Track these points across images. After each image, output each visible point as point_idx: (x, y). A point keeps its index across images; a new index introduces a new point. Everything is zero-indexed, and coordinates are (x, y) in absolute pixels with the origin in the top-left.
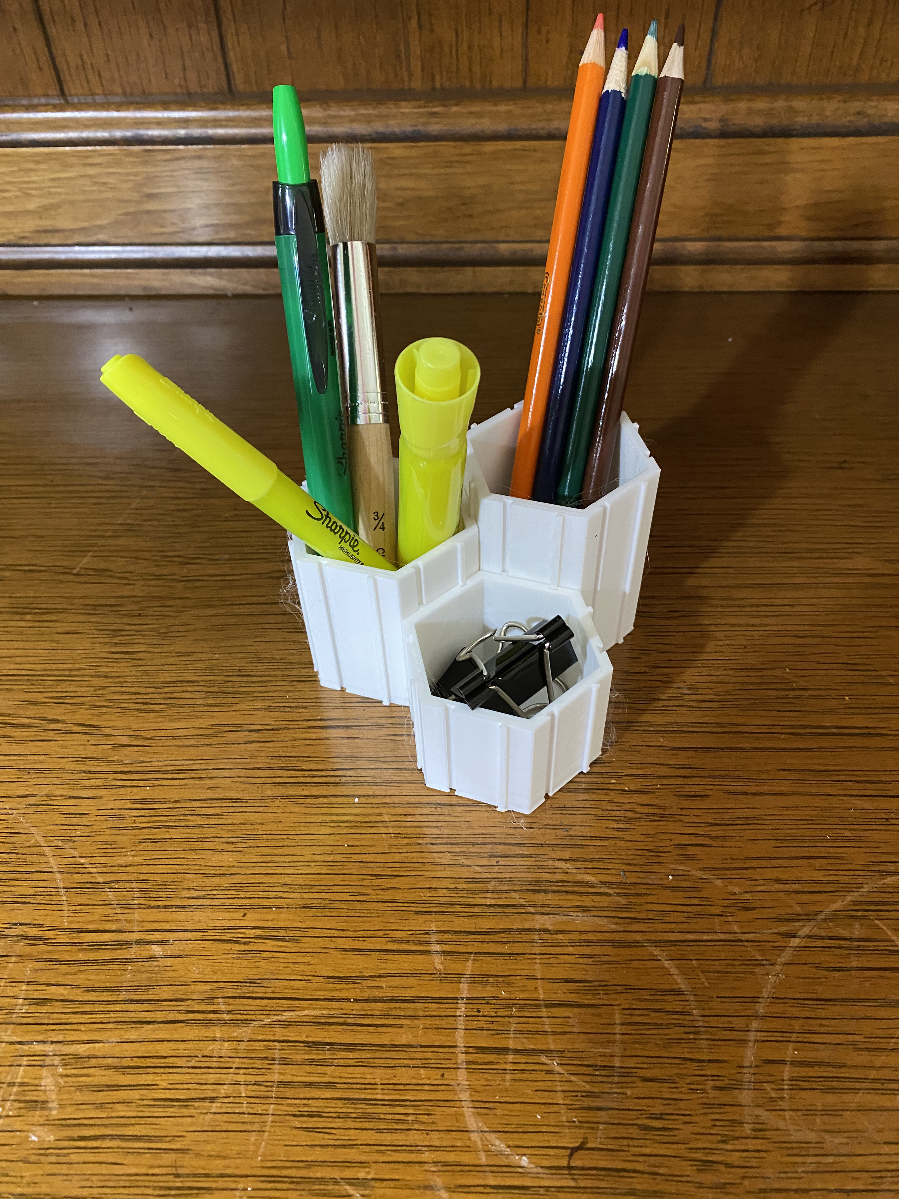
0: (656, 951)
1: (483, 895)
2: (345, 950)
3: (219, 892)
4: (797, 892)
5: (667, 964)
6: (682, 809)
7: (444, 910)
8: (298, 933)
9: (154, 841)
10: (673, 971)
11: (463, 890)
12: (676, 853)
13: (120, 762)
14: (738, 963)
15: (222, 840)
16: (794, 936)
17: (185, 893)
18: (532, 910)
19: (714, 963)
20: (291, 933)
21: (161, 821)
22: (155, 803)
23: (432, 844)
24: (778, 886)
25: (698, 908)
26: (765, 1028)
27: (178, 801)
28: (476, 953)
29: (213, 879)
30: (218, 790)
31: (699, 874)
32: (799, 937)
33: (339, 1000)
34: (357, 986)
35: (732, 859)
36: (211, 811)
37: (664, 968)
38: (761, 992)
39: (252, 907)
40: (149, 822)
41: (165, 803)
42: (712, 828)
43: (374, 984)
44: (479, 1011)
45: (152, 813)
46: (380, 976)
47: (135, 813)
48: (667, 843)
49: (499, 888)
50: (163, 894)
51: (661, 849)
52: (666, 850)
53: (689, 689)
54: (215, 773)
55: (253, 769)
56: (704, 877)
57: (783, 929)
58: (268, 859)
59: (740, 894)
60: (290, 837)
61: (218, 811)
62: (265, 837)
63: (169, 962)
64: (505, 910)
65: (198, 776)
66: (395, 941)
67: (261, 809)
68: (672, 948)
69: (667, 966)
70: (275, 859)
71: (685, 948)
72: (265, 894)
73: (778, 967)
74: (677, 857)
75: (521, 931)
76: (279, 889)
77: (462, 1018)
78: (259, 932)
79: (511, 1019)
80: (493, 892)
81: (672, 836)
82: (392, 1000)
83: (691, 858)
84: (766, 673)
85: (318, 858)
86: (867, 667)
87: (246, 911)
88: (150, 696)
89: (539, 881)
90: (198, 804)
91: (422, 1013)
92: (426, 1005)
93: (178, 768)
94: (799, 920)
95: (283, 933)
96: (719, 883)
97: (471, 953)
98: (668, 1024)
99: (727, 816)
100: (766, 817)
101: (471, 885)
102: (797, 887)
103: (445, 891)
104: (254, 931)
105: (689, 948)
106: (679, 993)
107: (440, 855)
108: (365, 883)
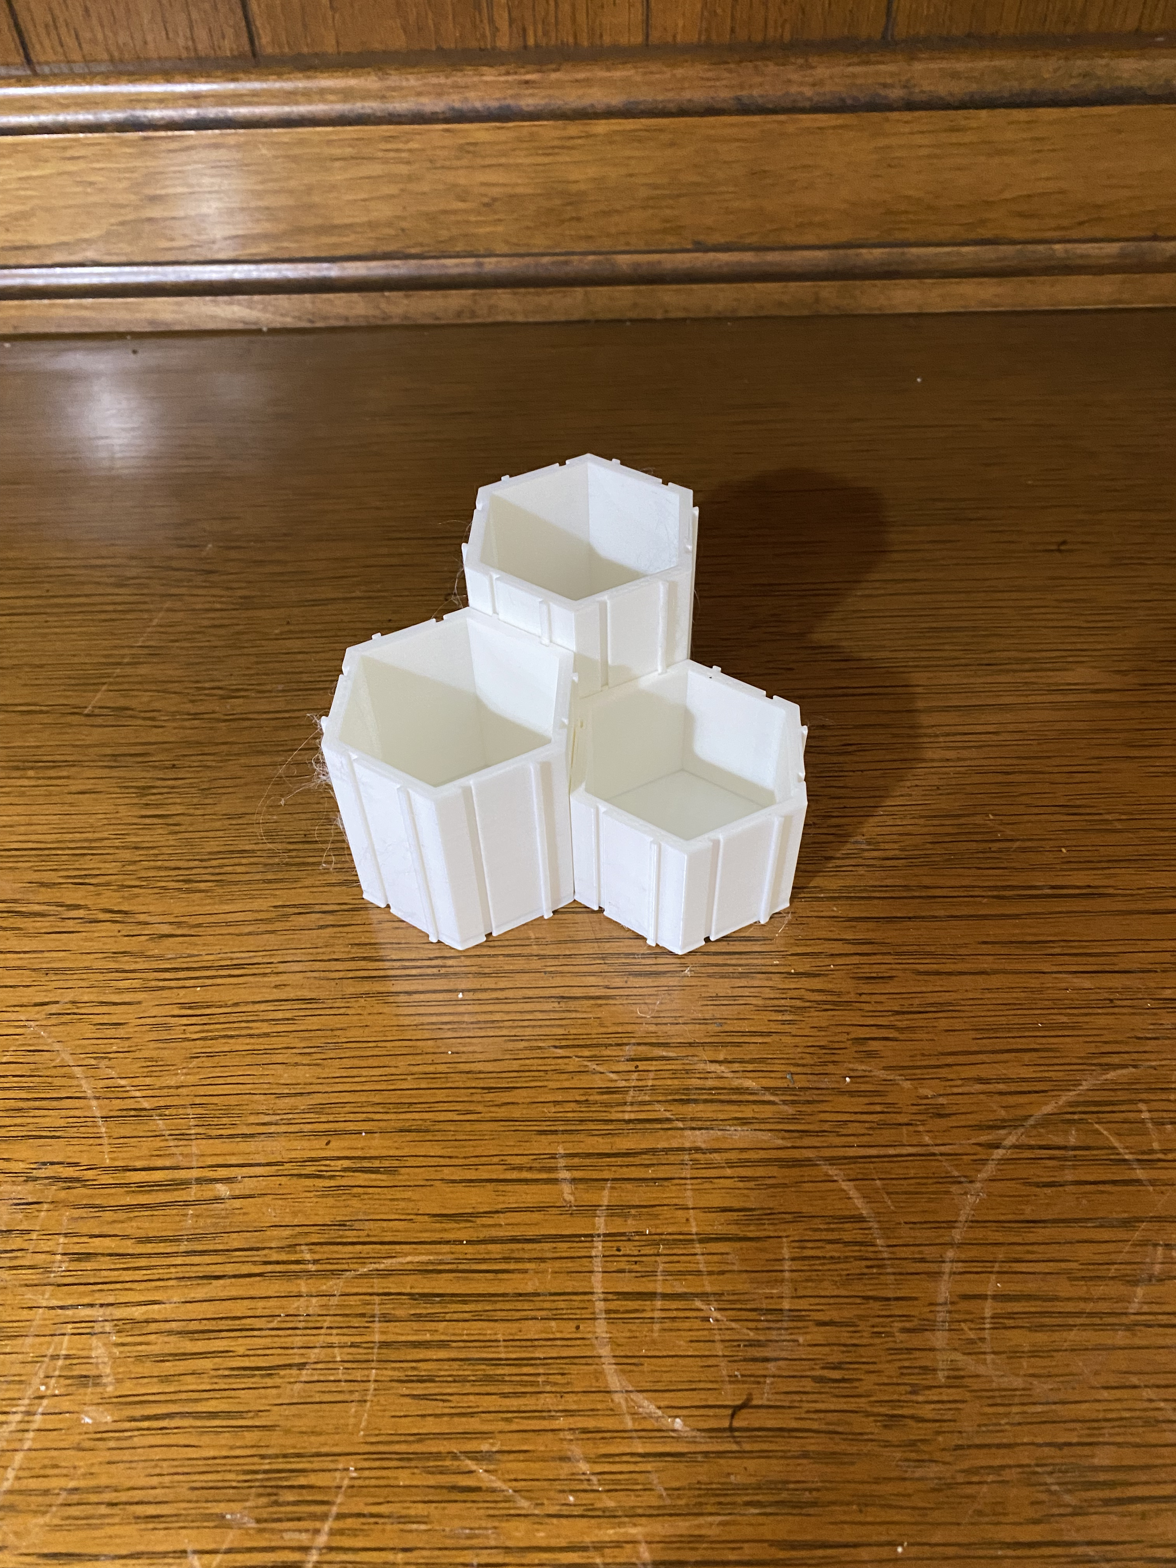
0: (832, 1171)
1: (620, 1109)
2: (454, 1181)
3: (296, 1116)
4: (1001, 1093)
5: (845, 1185)
6: (860, 994)
7: (573, 1128)
8: (396, 1163)
9: (210, 1055)
10: (853, 1193)
11: (596, 1103)
12: (855, 1049)
13: (160, 958)
14: (930, 1181)
15: (294, 1051)
16: (998, 1147)
17: (252, 1119)
18: (680, 1125)
19: (902, 1182)
20: (386, 1163)
21: (217, 1030)
22: (208, 1007)
23: (556, 1047)
24: (979, 1087)
25: (882, 1116)
26: (963, 1257)
27: (236, 1004)
28: (613, 1180)
29: (287, 1100)
30: (287, 989)
31: (883, 1074)
32: (1004, 1148)
33: (448, 1242)
34: (469, 1225)
35: (923, 1055)
36: (280, 1015)
37: (843, 1190)
38: (959, 1215)
39: (337, 1133)
40: (203, 1031)
41: (221, 1007)
42: (898, 1017)
43: (490, 1221)
44: (619, 1250)
45: (205, 1020)
46: (497, 1212)
47: (185, 1021)
48: (844, 1037)
49: (640, 1099)
50: (225, 1120)
51: (836, 1045)
52: (842, 1045)
53: (869, 843)
54: (282, 967)
55: (329, 960)
56: (889, 1078)
57: (984, 1138)
58: (355, 1072)
59: (933, 1097)
60: (380, 1044)
61: (288, 1015)
62: (349, 1045)
63: (237, 1203)
64: (648, 1126)
65: (262, 971)
66: (514, 1169)
67: (342, 1011)
68: (852, 1166)
69: (845, 1188)
70: (364, 1072)
71: (867, 1165)
72: (352, 1117)
73: (978, 1185)
74: (856, 1055)
75: (666, 1151)
76: (370, 1109)
77: (599, 1259)
78: (346, 1163)
79: (658, 1258)
80: (632, 1104)
81: (850, 1029)
82: (514, 1240)
83: (871, 1055)
84: (962, 821)
85: (415, 1069)
86: (1088, 810)
87: (329, 1138)
88: (194, 871)
89: (687, 1089)
90: (263, 1007)
91: (549, 1255)
92: (554, 1245)
93: (235, 962)
94: (1004, 1127)
95: (376, 1164)
96: (907, 1085)
97: (607, 1180)
98: (847, 1257)
99: (917, 1002)
100: (963, 1002)
101: (605, 1097)
102: (1001, 1087)
103: (573, 1105)
104: (341, 1162)
105: (872, 1166)
106: (860, 1219)
107: (566, 1060)
108: (475, 1098)
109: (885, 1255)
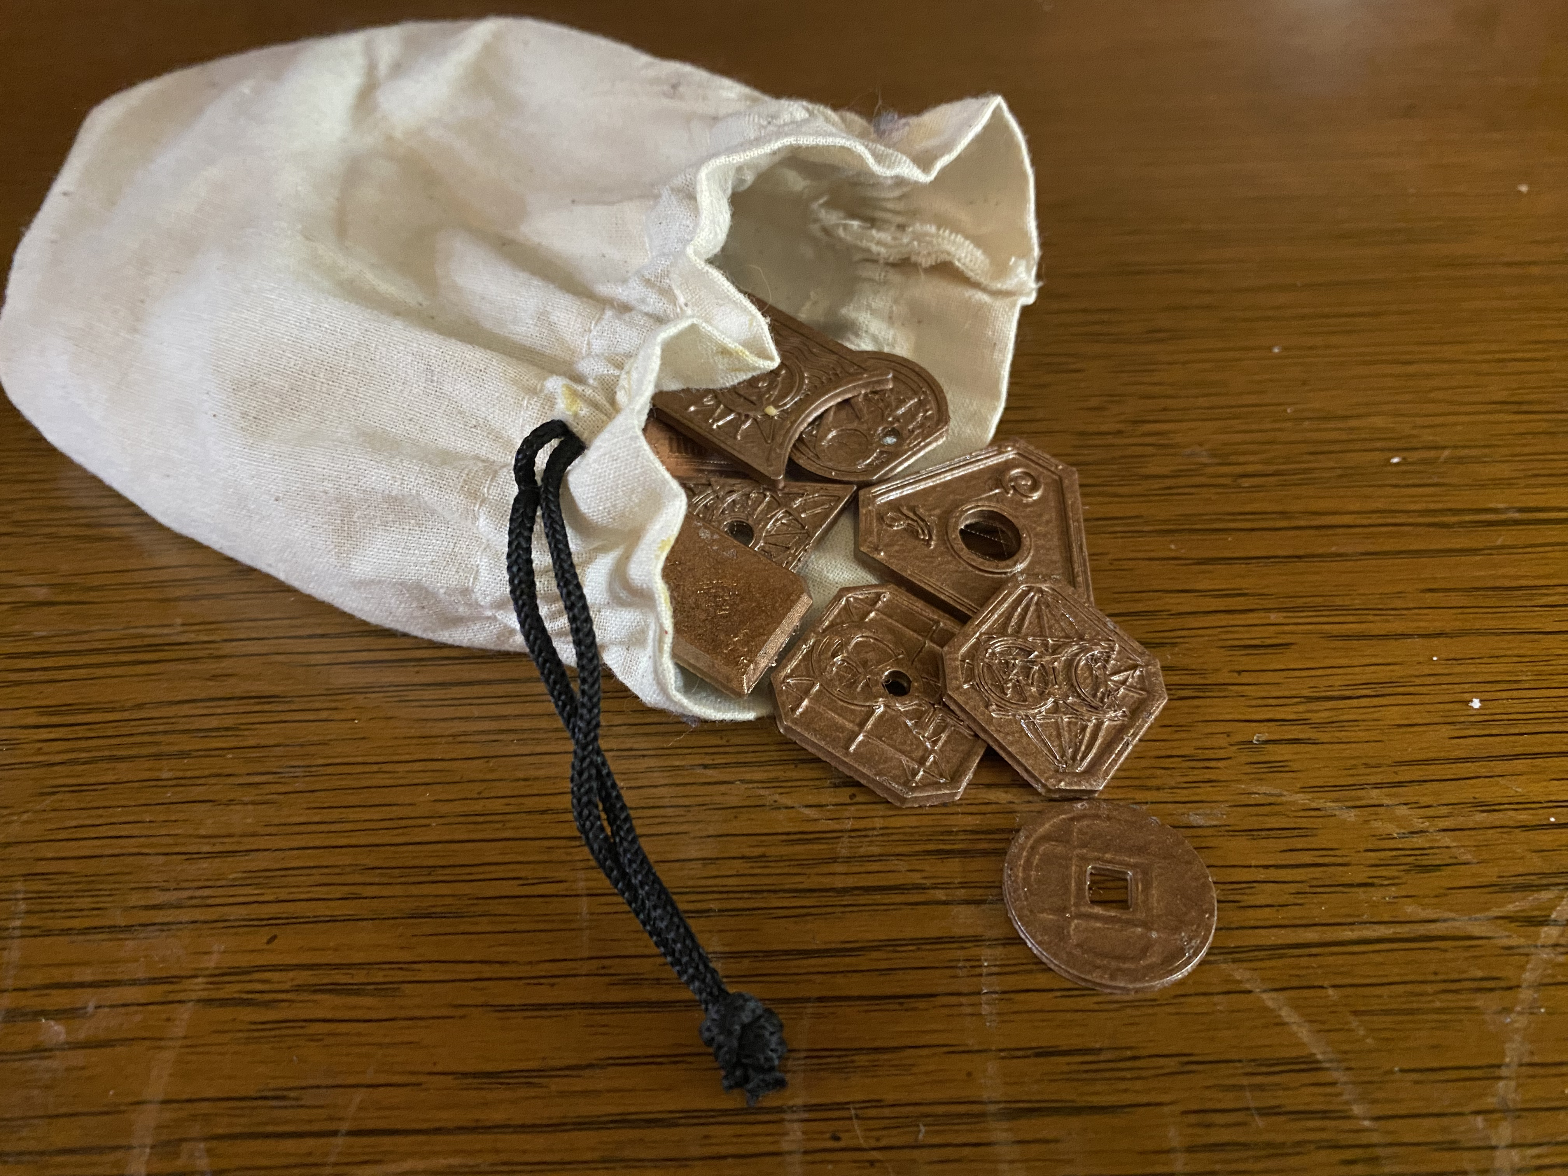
0: (1240, 973)
1: (825, 869)
2: (509, 1008)
3: (220, 892)
4: (1525, 828)
5: (1269, 1000)
7: (741, 904)
8: (400, 976)
9: (78, 789)
10: (1287, 1014)
15: (231, 780)
16: (1544, 921)
17: (135, 899)
18: (940, 895)
19: (1378, 991)
20: (379, 977)
21: (98, 748)
22: (90, 711)
23: (705, 767)
26: (1530, 1135)
27: (140, 706)
28: (820, 999)
29: (205, 864)
30: (233, 681)
31: (1301, 799)
32: (1555, 922)
34: (532, 1092)
36: (214, 723)
39: (292, 921)
40: (73, 751)
41: (113, 710)
42: (1313, 706)
43: (578, 1085)
44: (837, 1139)
45: (81, 732)
46: (590, 1066)
47: (44, 734)
48: (1222, 741)
50: (85, 902)
52: (1222, 754)
54: (227, 649)
55: (310, 637)
57: (1515, 905)
58: (335, 814)
60: (385, 767)
61: (229, 722)
62: (330, 770)
65: (191, 654)
66: (625, 982)
67: (324, 715)
68: (1273, 963)
69: (1270, 1004)
70: (351, 814)
71: (1304, 961)
72: (322, 892)
73: (1526, 995)
74: (1248, 769)
75: (918, 943)
76: (358, 878)
77: (798, 1158)
78: (304, 977)
79: (916, 1153)
80: (848, 860)
81: (1229, 727)
85: (444, 808)
87: (275, 931)
90: (186, 709)
93: (147, 641)
95: (360, 977)
99: (1337, 681)
100: (1418, 681)
101: (798, 848)
103: (738, 864)
104: (291, 974)
106: (1310, 1065)
107: (723, 788)
108: (557, 855)
109: (1375, 1138)
